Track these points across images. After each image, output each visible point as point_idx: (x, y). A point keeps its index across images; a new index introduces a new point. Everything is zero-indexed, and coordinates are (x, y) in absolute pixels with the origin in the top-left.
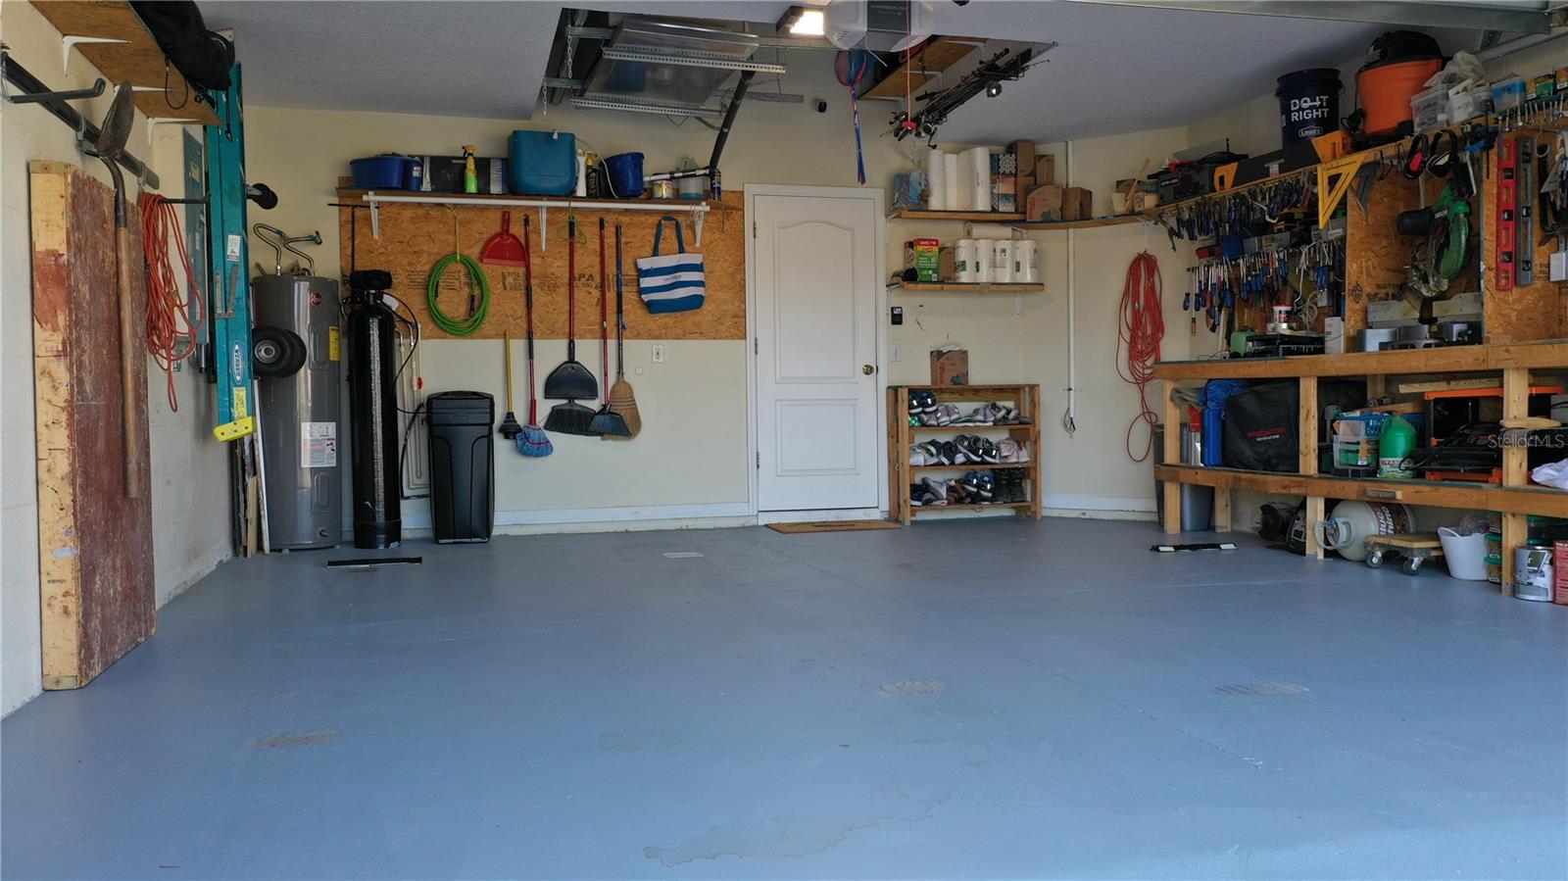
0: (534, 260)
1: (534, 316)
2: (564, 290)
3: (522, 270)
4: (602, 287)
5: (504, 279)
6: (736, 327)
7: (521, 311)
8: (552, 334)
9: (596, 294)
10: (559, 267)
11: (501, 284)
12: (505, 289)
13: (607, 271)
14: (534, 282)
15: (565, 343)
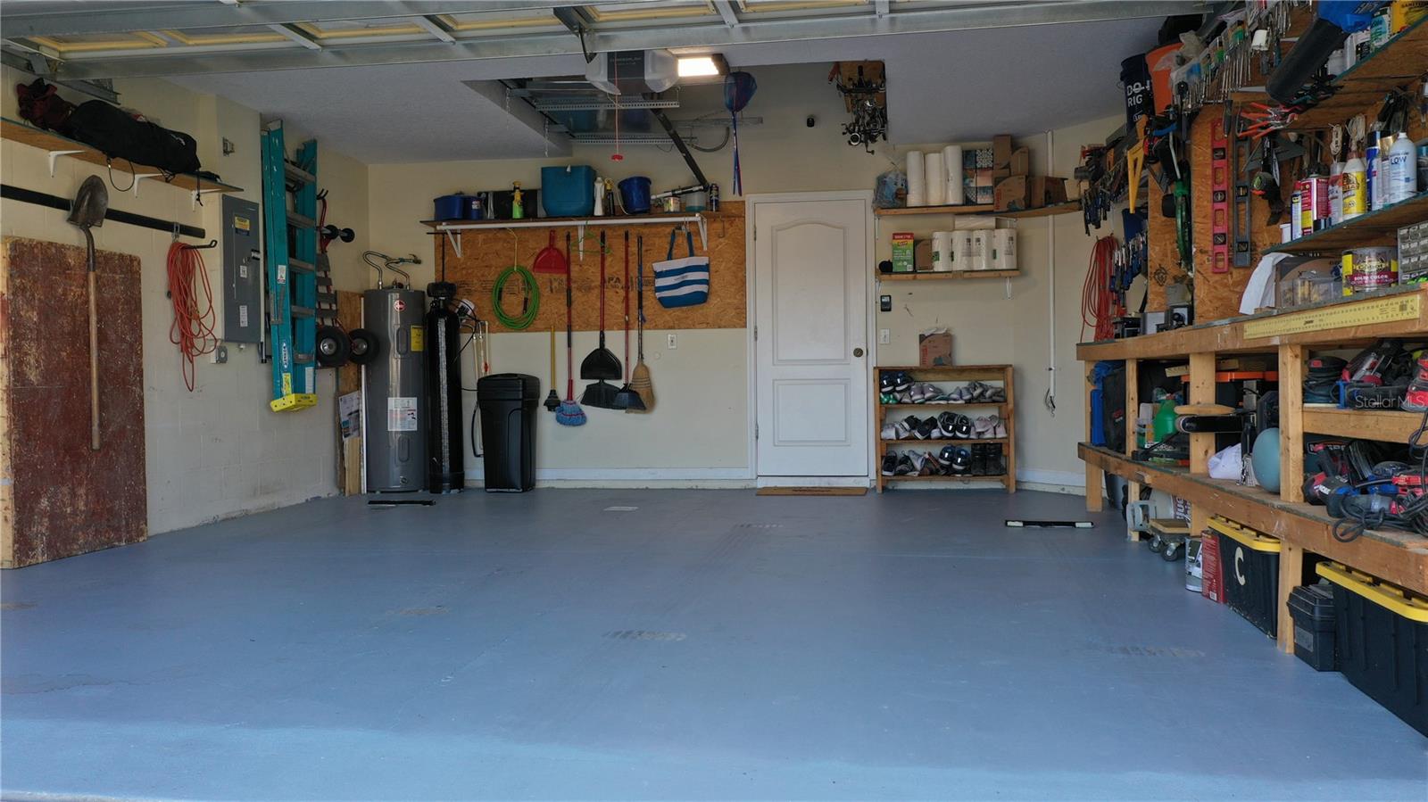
0: (574, 269)
1: (573, 312)
2: (597, 292)
3: (564, 277)
4: (627, 288)
5: (551, 282)
6: (739, 318)
7: (564, 310)
8: (587, 327)
9: (622, 293)
10: (593, 273)
11: (549, 289)
12: (552, 291)
13: (631, 274)
14: (573, 285)
15: (598, 333)
